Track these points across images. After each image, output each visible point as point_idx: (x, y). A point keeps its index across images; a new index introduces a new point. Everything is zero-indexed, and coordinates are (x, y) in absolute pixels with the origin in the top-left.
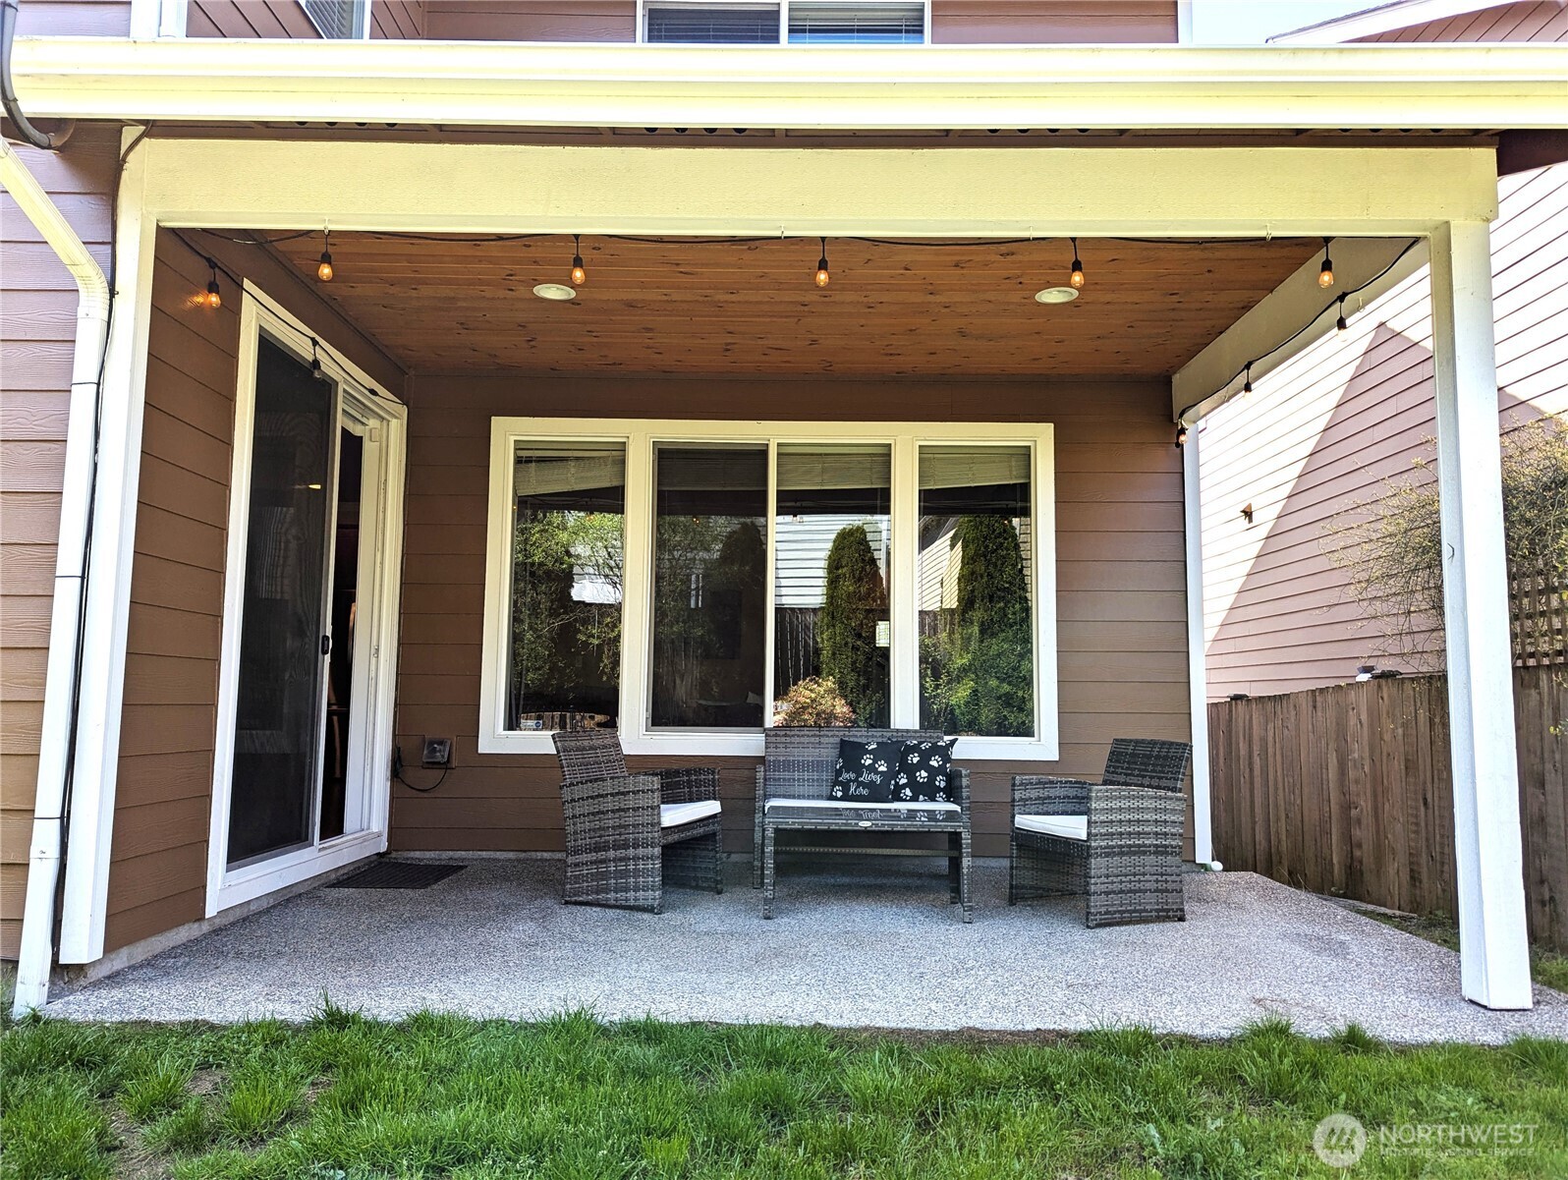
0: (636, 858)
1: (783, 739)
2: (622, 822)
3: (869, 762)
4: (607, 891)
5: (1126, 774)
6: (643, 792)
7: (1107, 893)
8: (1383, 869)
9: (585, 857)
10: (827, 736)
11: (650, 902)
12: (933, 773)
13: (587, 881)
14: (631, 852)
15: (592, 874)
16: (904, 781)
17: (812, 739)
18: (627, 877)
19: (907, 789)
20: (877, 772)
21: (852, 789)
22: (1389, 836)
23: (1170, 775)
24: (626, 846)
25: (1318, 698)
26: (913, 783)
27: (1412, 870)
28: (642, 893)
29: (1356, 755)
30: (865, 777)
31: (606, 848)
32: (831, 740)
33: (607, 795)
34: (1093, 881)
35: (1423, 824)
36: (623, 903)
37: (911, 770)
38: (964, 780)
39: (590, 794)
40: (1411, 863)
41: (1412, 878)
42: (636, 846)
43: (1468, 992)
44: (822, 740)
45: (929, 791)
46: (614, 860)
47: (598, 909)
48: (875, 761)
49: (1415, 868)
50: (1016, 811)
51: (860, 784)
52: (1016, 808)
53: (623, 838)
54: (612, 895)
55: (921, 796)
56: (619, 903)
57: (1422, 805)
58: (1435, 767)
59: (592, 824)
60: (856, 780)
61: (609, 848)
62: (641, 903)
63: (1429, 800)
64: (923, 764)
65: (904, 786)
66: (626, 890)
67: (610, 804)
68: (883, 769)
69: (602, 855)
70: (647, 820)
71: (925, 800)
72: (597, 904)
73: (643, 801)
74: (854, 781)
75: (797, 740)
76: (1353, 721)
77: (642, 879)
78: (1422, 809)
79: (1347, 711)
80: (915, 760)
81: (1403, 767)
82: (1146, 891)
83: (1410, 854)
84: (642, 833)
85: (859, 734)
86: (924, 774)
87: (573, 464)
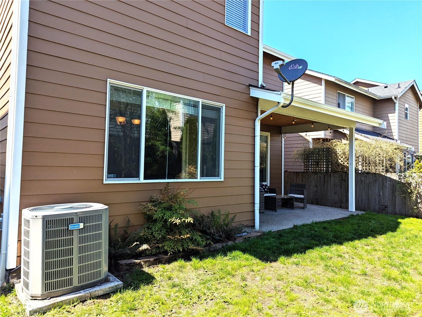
26: (265, 191)
64: (266, 188)
80: (264, 187)
81: (290, 185)
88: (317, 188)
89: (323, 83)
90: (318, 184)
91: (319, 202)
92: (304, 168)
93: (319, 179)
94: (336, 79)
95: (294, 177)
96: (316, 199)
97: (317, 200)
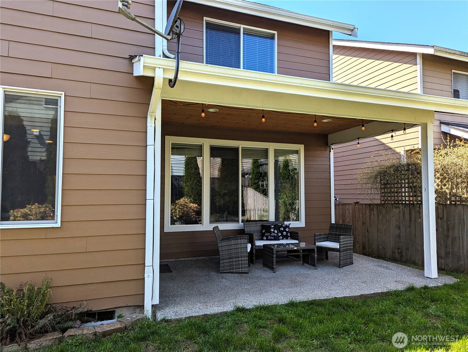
0: (242, 260)
1: (248, 225)
2: (237, 251)
3: (273, 231)
4: (233, 269)
5: (345, 233)
6: (243, 243)
7: (343, 260)
8: (355, 246)
9: (226, 261)
10: (258, 224)
11: (246, 271)
12: (287, 232)
13: (227, 267)
14: (240, 259)
15: (228, 265)
16: (280, 235)
17: (255, 225)
18: (239, 265)
19: (281, 237)
20: (275, 233)
21: (269, 238)
22: (357, 238)
23: (348, 232)
24: (238, 257)
25: (337, 207)
26: (282, 235)
27: (363, 246)
28: (243, 269)
29: (348, 220)
30: (273, 234)
31: (232, 258)
32: (259, 225)
33: (232, 244)
34: (341, 258)
35: (367, 236)
36: (238, 272)
37: (282, 232)
38: (299, 234)
39: (227, 244)
40: (363, 244)
41: (363, 248)
42: (241, 257)
43: (426, 275)
44: (257, 225)
45: (286, 237)
46: (235, 261)
47: (230, 274)
48: (274, 230)
49: (364, 245)
50: (316, 242)
51: (271, 236)
52: (316, 241)
53: (237, 255)
54: (235, 270)
55: (284, 238)
56: (237, 272)
57: (367, 232)
58: (371, 224)
59: (228, 252)
60: (270, 235)
61: (233, 258)
62: (244, 271)
63: (369, 231)
64: (284, 230)
65: (280, 236)
66: (239, 268)
67: (233, 247)
68: (276, 232)
69: (231, 260)
70: (244, 250)
71: (285, 239)
72: (230, 273)
73: (243, 246)
74: (269, 236)
75: (251, 225)
76: (347, 212)
77: (243, 266)
78: (367, 233)
79: (346, 210)
80: (282, 229)
81: (362, 223)
82: (348, 259)
83: (363, 243)
84: (243, 254)
85: (265, 223)
86: (285, 233)
87: (186, 150)
88: (400, 230)
89: (419, 60)
90: (401, 225)
91: (403, 254)
92: (381, 198)
93: (401, 215)
94: (435, 50)
95: (367, 212)
96: (399, 249)
97: (401, 250)
